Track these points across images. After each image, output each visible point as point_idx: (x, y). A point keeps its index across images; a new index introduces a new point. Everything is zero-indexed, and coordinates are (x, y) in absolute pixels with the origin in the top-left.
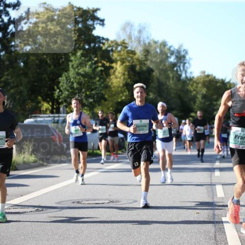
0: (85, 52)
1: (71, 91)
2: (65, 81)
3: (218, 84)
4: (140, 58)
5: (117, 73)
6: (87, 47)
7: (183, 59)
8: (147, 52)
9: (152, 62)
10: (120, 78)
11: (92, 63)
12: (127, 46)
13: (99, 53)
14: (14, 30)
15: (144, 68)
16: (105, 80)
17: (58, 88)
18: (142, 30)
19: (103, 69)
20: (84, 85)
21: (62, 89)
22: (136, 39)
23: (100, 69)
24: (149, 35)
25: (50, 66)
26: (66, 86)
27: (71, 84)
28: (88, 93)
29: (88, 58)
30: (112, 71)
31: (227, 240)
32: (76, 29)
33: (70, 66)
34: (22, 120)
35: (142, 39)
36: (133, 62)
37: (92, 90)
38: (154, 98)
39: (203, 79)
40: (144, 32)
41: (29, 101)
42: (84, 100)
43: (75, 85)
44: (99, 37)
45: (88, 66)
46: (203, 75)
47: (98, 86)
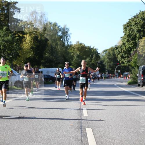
0: (8, 28)
3: (87, 49)
4: (41, 32)
5: (27, 41)
7: (66, 34)
8: (45, 29)
9: (48, 34)
10: (29, 44)
11: (12, 34)
15: (43, 39)
16: (19, 45)
18: (42, 16)
19: (18, 38)
20: (7, 47)
23: (17, 38)
24: (46, 19)
28: (9, 52)
29: (10, 31)
30: (24, 40)
31: (88, 141)
32: (3, 13)
35: (42, 21)
36: (37, 34)
37: (11, 50)
38: (48, 56)
39: (78, 46)
40: (44, 17)
42: (7, 56)
43: (2, 47)
45: (9, 36)
46: (78, 44)
47: (15, 48)
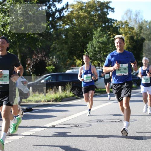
0: (102, 29)
1: (94, 52)
2: (91, 47)
4: (137, 32)
6: (104, 25)
8: (141, 28)
9: (144, 34)
11: (107, 35)
12: (128, 24)
13: (111, 29)
14: (59, 16)
15: (139, 38)
17: (86, 51)
18: (137, 14)
20: (102, 49)
21: (88, 51)
22: (134, 20)
23: (112, 39)
24: (142, 18)
25: (81, 38)
26: (91, 50)
27: (94, 48)
28: (105, 54)
29: (105, 32)
32: (97, 14)
33: (94, 37)
34: (64, 70)
35: (137, 20)
36: (132, 34)
37: (107, 52)
40: (139, 15)
41: (69, 59)
42: (102, 58)
43: (97, 49)
44: (111, 19)
45: (104, 37)
47: (111, 49)
